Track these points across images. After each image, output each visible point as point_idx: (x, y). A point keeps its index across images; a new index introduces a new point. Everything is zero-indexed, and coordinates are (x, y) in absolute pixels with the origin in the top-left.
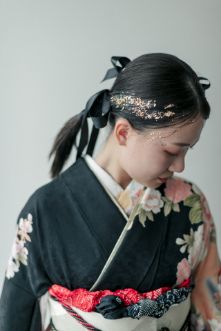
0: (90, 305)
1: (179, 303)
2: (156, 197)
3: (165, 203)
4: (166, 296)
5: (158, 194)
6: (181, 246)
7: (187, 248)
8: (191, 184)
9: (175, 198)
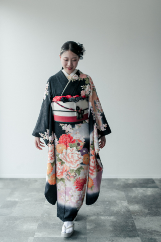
3: (79, 78)
7: (84, 88)
8: (87, 75)
9: (82, 77)
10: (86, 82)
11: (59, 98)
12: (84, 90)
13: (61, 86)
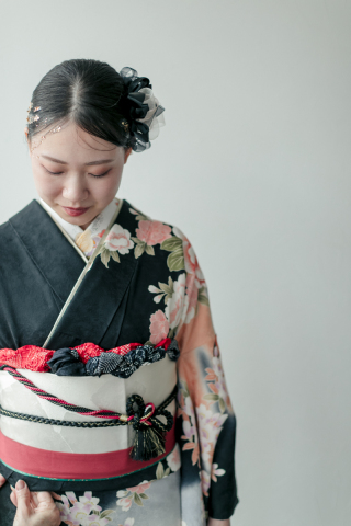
0: (42, 362)
1: (151, 361)
2: (124, 237)
3: (135, 244)
4: (134, 352)
5: (127, 233)
6: (156, 294)
7: (163, 298)
8: (172, 227)
9: (149, 240)
10: (172, 265)
11: (39, 355)
12: (162, 306)
13: (46, 289)
